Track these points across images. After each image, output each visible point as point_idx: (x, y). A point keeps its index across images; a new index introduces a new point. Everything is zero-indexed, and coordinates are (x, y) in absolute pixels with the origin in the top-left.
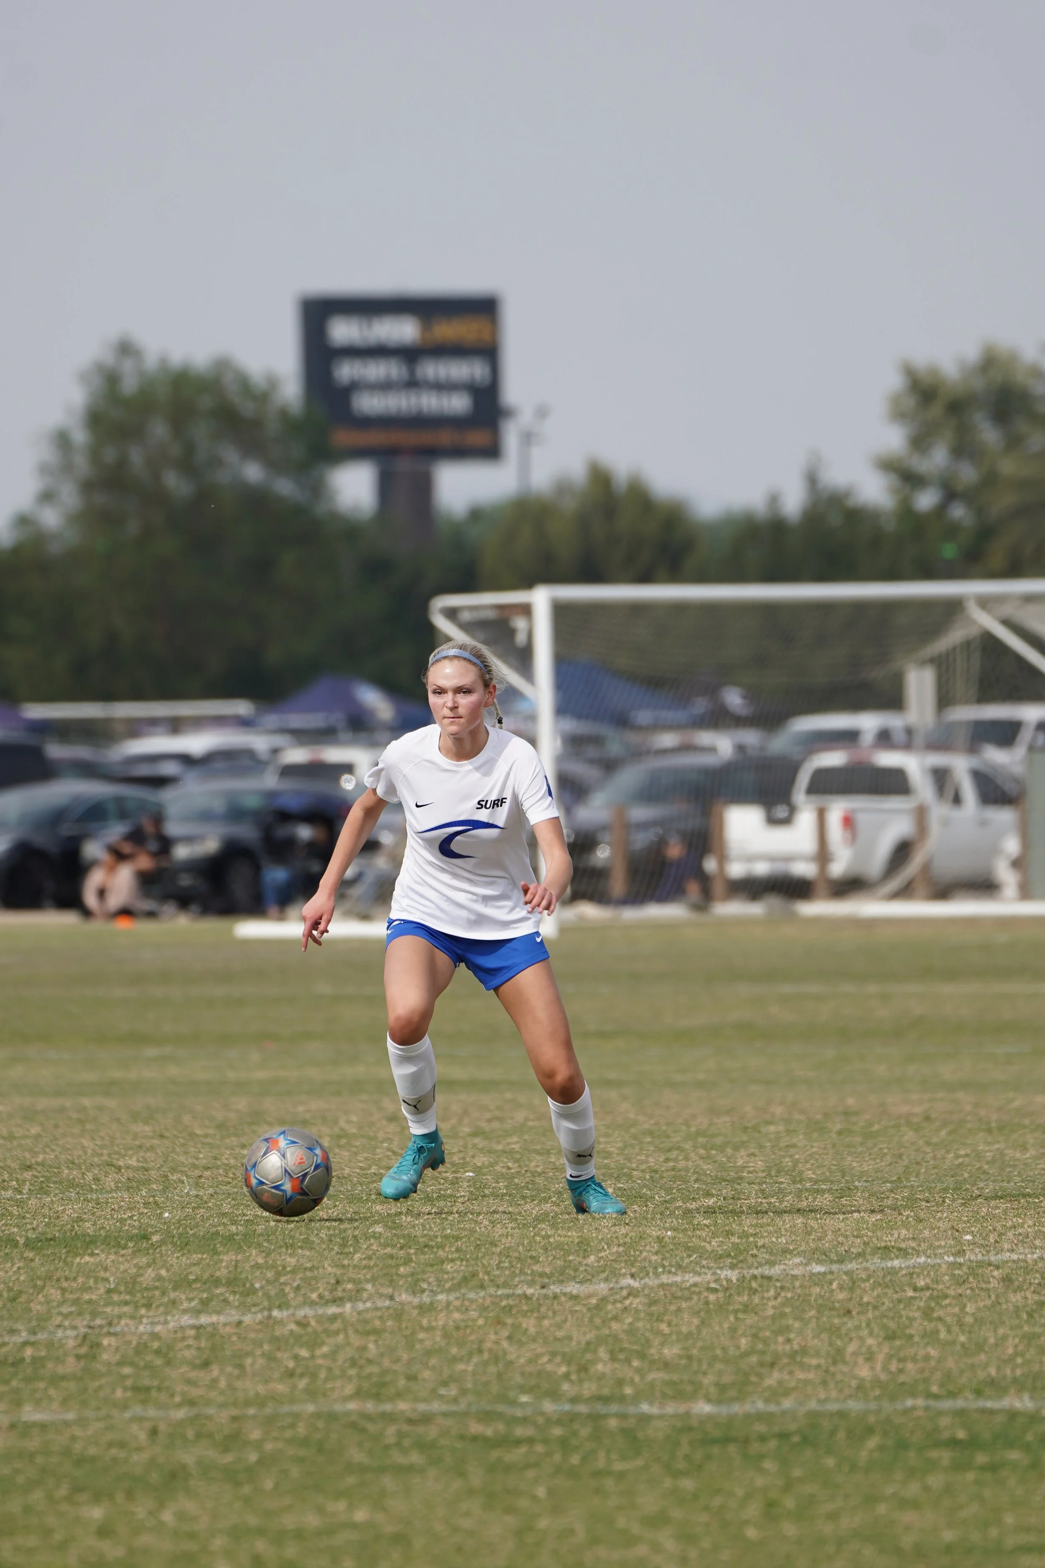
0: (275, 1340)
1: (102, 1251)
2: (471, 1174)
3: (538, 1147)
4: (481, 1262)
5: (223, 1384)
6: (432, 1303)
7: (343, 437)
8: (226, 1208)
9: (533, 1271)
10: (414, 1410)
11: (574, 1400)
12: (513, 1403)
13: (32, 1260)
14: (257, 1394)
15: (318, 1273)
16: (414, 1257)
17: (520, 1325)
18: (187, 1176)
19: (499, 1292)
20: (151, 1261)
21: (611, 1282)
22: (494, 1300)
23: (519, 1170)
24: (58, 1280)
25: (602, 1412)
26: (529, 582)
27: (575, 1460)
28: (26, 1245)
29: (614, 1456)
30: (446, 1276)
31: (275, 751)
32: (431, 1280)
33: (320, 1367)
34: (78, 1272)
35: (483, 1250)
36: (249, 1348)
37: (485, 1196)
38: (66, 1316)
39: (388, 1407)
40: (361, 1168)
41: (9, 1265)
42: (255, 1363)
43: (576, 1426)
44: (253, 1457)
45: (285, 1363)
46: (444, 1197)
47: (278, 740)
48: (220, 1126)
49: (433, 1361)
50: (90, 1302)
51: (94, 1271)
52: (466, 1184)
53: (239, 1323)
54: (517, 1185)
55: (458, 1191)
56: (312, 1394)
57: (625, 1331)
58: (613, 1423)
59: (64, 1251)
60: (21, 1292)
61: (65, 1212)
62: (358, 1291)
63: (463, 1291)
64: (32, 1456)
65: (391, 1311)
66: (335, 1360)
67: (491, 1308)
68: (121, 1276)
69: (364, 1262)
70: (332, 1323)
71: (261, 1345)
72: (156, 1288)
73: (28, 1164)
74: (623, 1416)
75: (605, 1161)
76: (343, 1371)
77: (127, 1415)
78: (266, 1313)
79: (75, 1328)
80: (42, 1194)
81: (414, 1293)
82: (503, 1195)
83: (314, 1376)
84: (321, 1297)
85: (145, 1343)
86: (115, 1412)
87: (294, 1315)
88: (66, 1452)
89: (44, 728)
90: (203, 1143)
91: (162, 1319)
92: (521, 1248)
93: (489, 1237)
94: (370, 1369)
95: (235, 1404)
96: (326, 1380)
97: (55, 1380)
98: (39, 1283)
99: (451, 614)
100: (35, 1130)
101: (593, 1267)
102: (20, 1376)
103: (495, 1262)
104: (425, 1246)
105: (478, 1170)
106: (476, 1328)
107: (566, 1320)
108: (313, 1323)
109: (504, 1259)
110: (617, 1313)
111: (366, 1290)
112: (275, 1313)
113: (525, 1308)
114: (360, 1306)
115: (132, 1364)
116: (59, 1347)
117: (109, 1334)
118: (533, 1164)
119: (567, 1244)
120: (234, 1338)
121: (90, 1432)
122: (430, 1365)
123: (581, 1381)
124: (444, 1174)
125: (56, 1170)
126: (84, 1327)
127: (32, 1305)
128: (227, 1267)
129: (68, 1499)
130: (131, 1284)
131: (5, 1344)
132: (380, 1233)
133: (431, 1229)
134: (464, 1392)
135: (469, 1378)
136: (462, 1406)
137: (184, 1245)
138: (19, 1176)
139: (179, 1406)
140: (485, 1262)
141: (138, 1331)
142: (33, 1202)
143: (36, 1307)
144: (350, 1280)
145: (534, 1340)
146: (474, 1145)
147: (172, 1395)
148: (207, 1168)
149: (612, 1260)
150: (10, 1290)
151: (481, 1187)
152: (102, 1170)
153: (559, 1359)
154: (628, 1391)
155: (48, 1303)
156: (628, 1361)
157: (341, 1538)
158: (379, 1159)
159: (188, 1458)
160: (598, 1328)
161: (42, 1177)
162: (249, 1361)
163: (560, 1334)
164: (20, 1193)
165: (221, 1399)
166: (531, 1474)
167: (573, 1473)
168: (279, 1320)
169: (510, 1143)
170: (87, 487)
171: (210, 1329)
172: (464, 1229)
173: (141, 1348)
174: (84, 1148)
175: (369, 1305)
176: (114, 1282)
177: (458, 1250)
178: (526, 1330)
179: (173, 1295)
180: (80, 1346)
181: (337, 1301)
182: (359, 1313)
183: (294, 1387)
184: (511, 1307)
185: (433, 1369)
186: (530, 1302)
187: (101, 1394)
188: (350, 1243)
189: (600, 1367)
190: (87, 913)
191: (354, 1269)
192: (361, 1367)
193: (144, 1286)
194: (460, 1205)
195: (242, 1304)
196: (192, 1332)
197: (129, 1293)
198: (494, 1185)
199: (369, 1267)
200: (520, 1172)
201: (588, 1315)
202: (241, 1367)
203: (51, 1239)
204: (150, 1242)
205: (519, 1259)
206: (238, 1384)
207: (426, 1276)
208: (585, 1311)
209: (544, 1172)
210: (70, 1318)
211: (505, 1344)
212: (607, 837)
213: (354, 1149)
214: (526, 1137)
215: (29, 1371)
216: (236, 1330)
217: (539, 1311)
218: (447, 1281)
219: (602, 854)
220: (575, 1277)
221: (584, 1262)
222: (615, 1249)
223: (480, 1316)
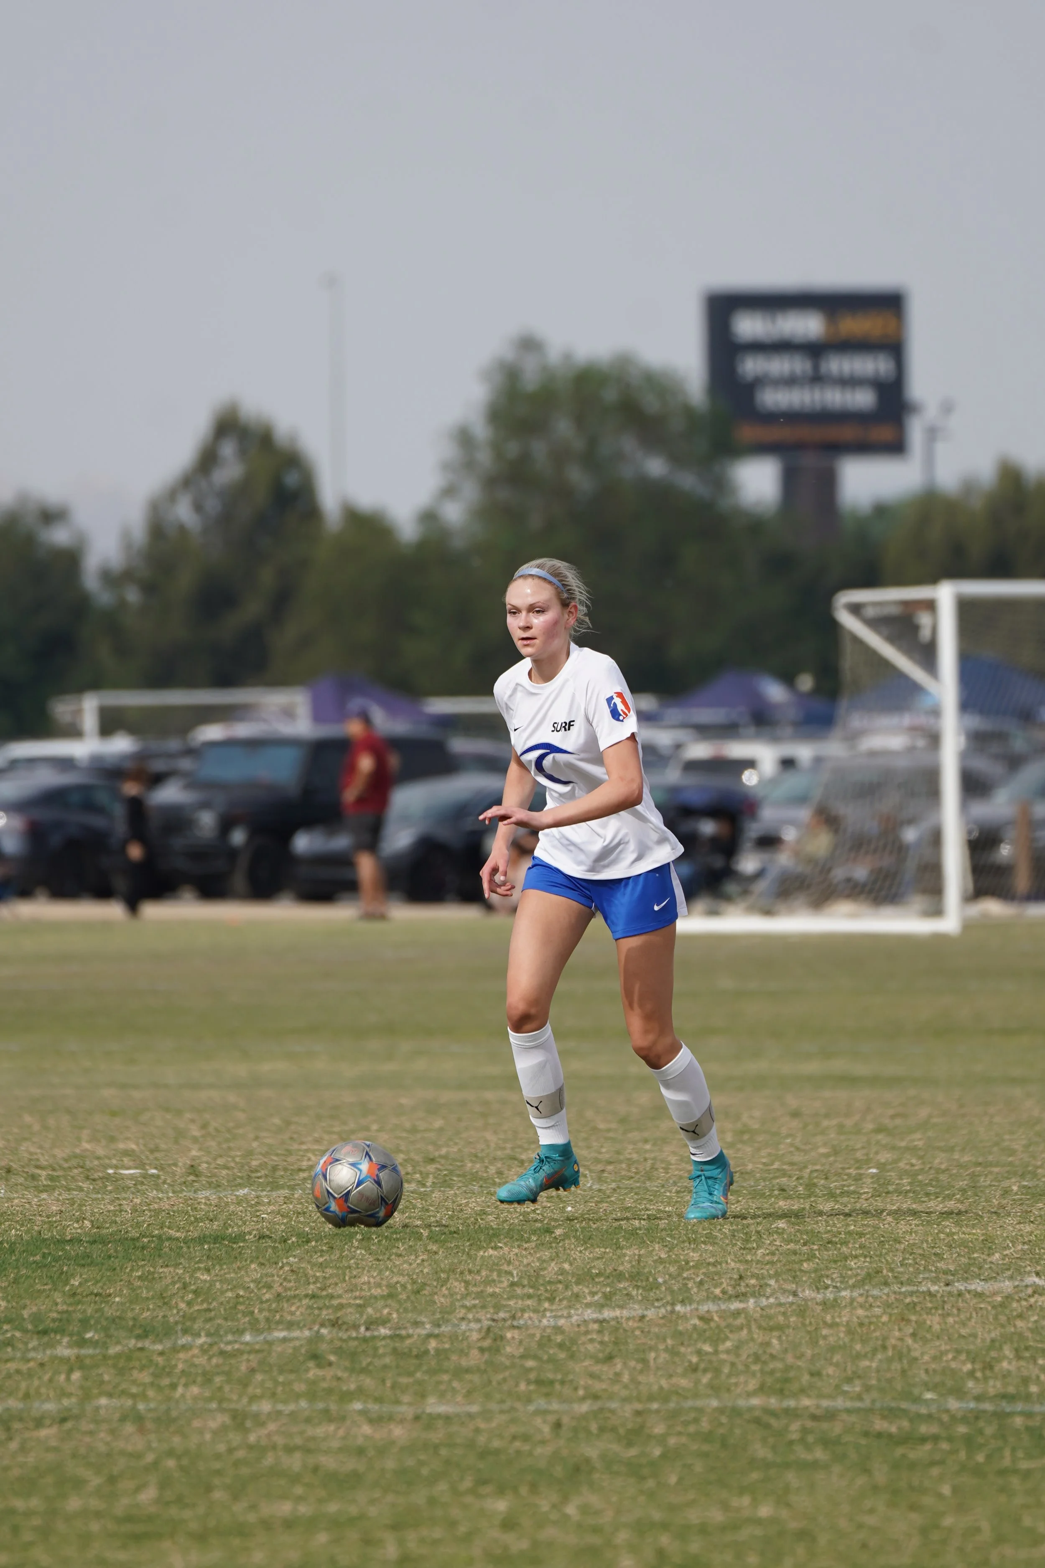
0: (678, 1334)
1: (505, 1244)
2: (874, 1171)
3: (942, 1144)
4: (885, 1258)
5: (626, 1378)
6: (835, 1300)
7: (748, 433)
8: (629, 1203)
9: (937, 1267)
10: (818, 1407)
11: (978, 1398)
12: (917, 1400)
13: (436, 1253)
14: (661, 1388)
15: (721, 1268)
16: (817, 1253)
17: (925, 1322)
18: (591, 1171)
19: (903, 1290)
20: (554, 1254)
21: (1016, 1279)
22: (898, 1297)
23: (922, 1167)
24: (462, 1273)
25: (1008, 1410)
26: (933, 579)
27: (980, 1458)
28: (430, 1238)
29: (1020, 1454)
30: (850, 1272)
31: (678, 746)
32: (834, 1276)
33: (724, 1361)
34: (482, 1265)
35: (887, 1246)
36: (653, 1343)
37: (888, 1193)
38: (469, 1309)
39: (792, 1403)
40: (764, 1164)
41: (413, 1257)
42: (658, 1357)
43: (981, 1424)
44: (657, 1452)
45: (689, 1357)
46: (848, 1194)
47: (680, 735)
48: (623, 1121)
49: (837, 1358)
50: (493, 1295)
51: (497, 1265)
52: (870, 1181)
53: (643, 1317)
54: (921, 1182)
55: (861, 1187)
56: (715, 1389)
57: (1029, 1329)
58: (1018, 1421)
59: (468, 1244)
60: (425, 1284)
61: (468, 1205)
62: (761, 1286)
63: (866, 1288)
64: (436, 1447)
65: (794, 1307)
66: (738, 1355)
67: (895, 1305)
68: (525, 1269)
69: (767, 1258)
70: (735, 1318)
71: (664, 1340)
72: (560, 1282)
73: (432, 1157)
74: (1029, 1415)
75: (1010, 1159)
76: (747, 1366)
77: (531, 1408)
78: (669, 1308)
79: (478, 1321)
80: (446, 1187)
81: (818, 1289)
82: (907, 1192)
83: (717, 1371)
84: (724, 1292)
85: (549, 1337)
86: (518, 1405)
87: (697, 1309)
88: (471, 1445)
89: (449, 723)
90: (607, 1139)
91: (565, 1313)
92: (925, 1245)
93: (892, 1233)
94: (771, 1366)
95: (639, 1399)
96: (729, 1376)
97: (459, 1372)
98: (442, 1275)
99: (856, 609)
100: (438, 1123)
101: (998, 1264)
102: (425, 1368)
103: (898, 1259)
104: (828, 1243)
105: (881, 1166)
106: (880, 1324)
107: (970, 1319)
108: (716, 1318)
109: (907, 1256)
110: (1022, 1311)
111: (770, 1285)
112: (678, 1308)
113: (929, 1305)
114: (764, 1302)
115: (535, 1357)
116: (463, 1340)
117: (513, 1327)
118: (937, 1161)
119: (971, 1242)
120: (637, 1333)
121: (494, 1425)
122: (835, 1360)
123: (986, 1379)
124: (847, 1171)
125: (458, 1164)
126: (488, 1320)
127: (436, 1297)
128: (630, 1262)
129: (473, 1491)
130: (534, 1278)
131: (409, 1336)
132: (783, 1229)
133: (834, 1225)
134: (868, 1389)
135: (873, 1374)
136: (867, 1403)
137: (587, 1240)
138: (422, 1169)
139: (583, 1399)
140: (888, 1258)
141: (542, 1324)
142: (436, 1194)
143: (440, 1300)
144: (753, 1276)
145: (938, 1338)
146: (878, 1142)
147: (576, 1389)
148: (610, 1163)
149: (1017, 1258)
150: (414, 1282)
151: (884, 1183)
152: (504, 1164)
153: (963, 1357)
154: (1034, 1389)
155: (452, 1295)
156: (1034, 1359)
157: (744, 1534)
158: (783, 1155)
159: (592, 1452)
160: (1003, 1326)
161: (446, 1170)
162: (653, 1355)
163: (963, 1332)
164: (424, 1185)
165: (624, 1393)
166: (935, 1471)
167: (978, 1471)
168: (681, 1314)
169: (913, 1141)
170: (491, 482)
171: (613, 1323)
172: (867, 1226)
173: (545, 1342)
174: (486, 1141)
175: (772, 1300)
176: (517, 1275)
177: (862, 1247)
178: (930, 1327)
179: (576, 1289)
180: (484, 1338)
181: (741, 1296)
182: (762, 1309)
183: (697, 1382)
184: (915, 1304)
185: (837, 1365)
186: (934, 1299)
187: (505, 1387)
188: (753, 1238)
189: (1005, 1364)
190: (489, 907)
191: (757, 1264)
192: (765, 1363)
193: (548, 1279)
194: (864, 1202)
195: (645, 1298)
196: (596, 1326)
197: (532, 1287)
198: (897, 1182)
199: (772, 1263)
200: (923, 1169)
201: (993, 1312)
202: (644, 1361)
203: (455, 1232)
204: (553, 1236)
205: (922, 1256)
206: (640, 1378)
207: (830, 1272)
208: (990, 1308)
209: (947, 1170)
210: (474, 1310)
211: (910, 1341)
212: (1010, 834)
213: (756, 1145)
214: (930, 1134)
215: (433, 1363)
216: (640, 1324)
217: (943, 1308)
218: (850, 1277)
219: (1005, 851)
220: (980, 1275)
221: (989, 1260)
222: (1020, 1247)
223: (885, 1313)
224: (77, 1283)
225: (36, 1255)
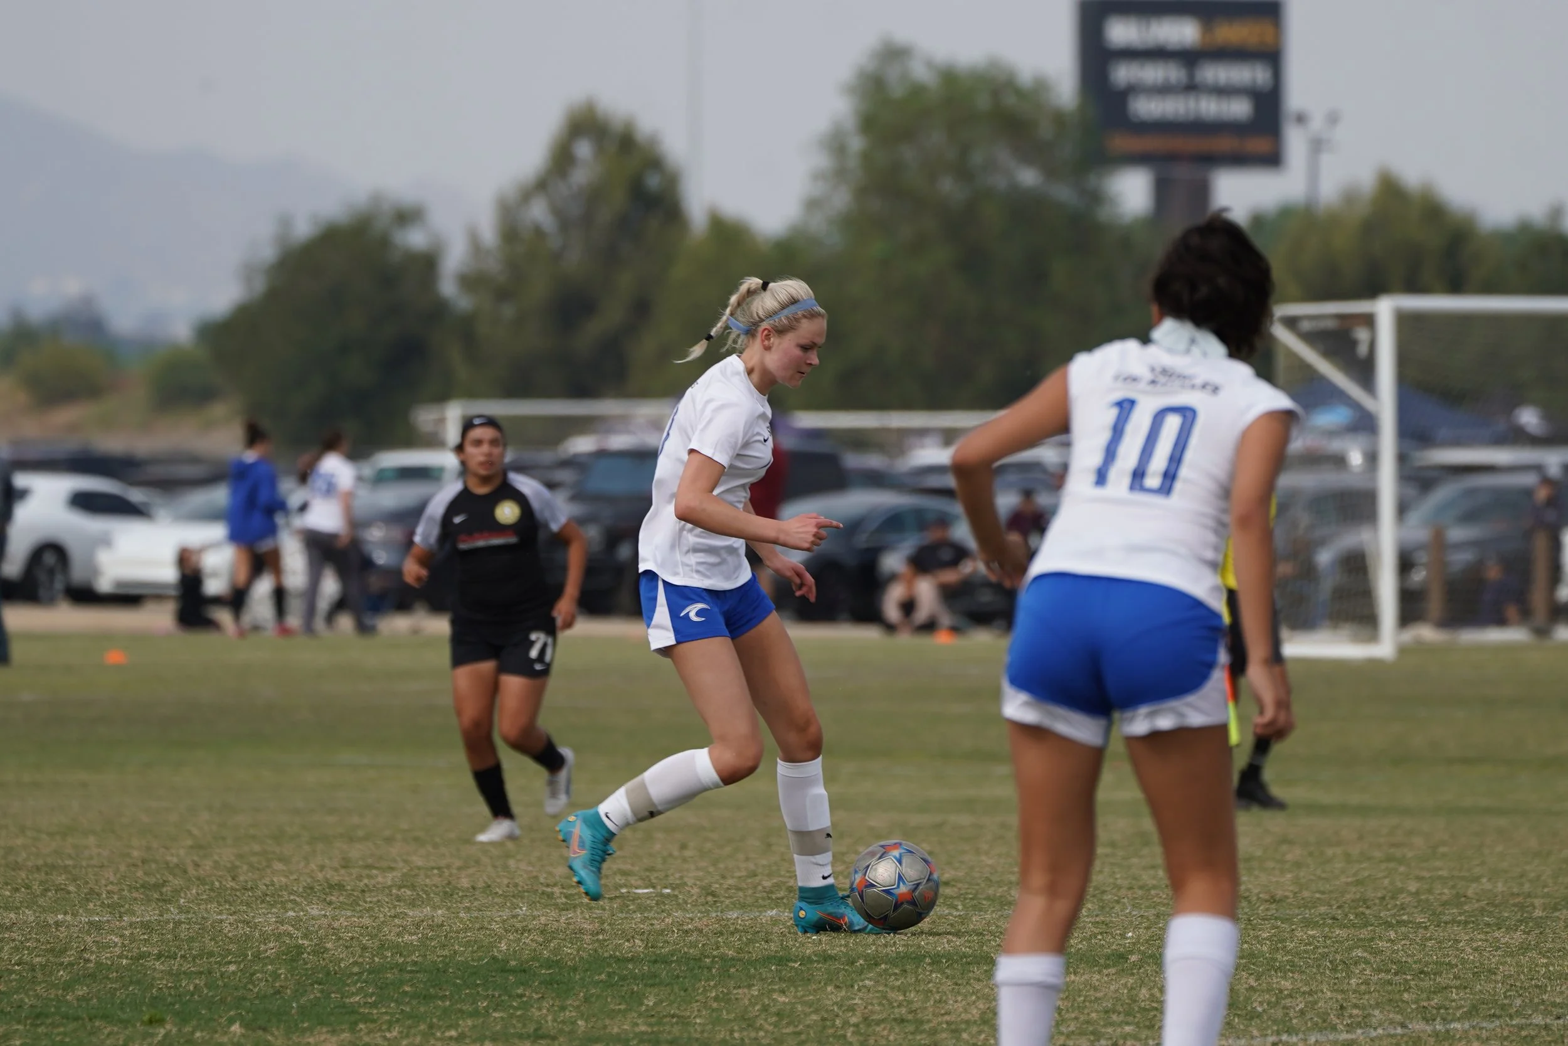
7: (1118, 143)
9: (1542, 1001)
15: (1319, 998)
16: (1412, 984)
19: (1515, 1022)
22: (1511, 1030)
26: (1372, 292)
30: (1453, 1004)
62: (1365, 1017)
63: (1475, 1020)
65: (1405, 1039)
68: (1114, 996)
69: (1362, 988)
81: (1425, 1021)
99: (1291, 323)
111: (1374, 1016)
114: (1372, 1033)
144: (1354, 1006)
175: (1380, 1031)
176: (1109, 1002)
184: (1532, 1038)
186: (1550, 1033)
191: (1354, 994)
199: (1369, 993)
205: (1524, 988)
224: (651, 1004)
225: (600, 974)
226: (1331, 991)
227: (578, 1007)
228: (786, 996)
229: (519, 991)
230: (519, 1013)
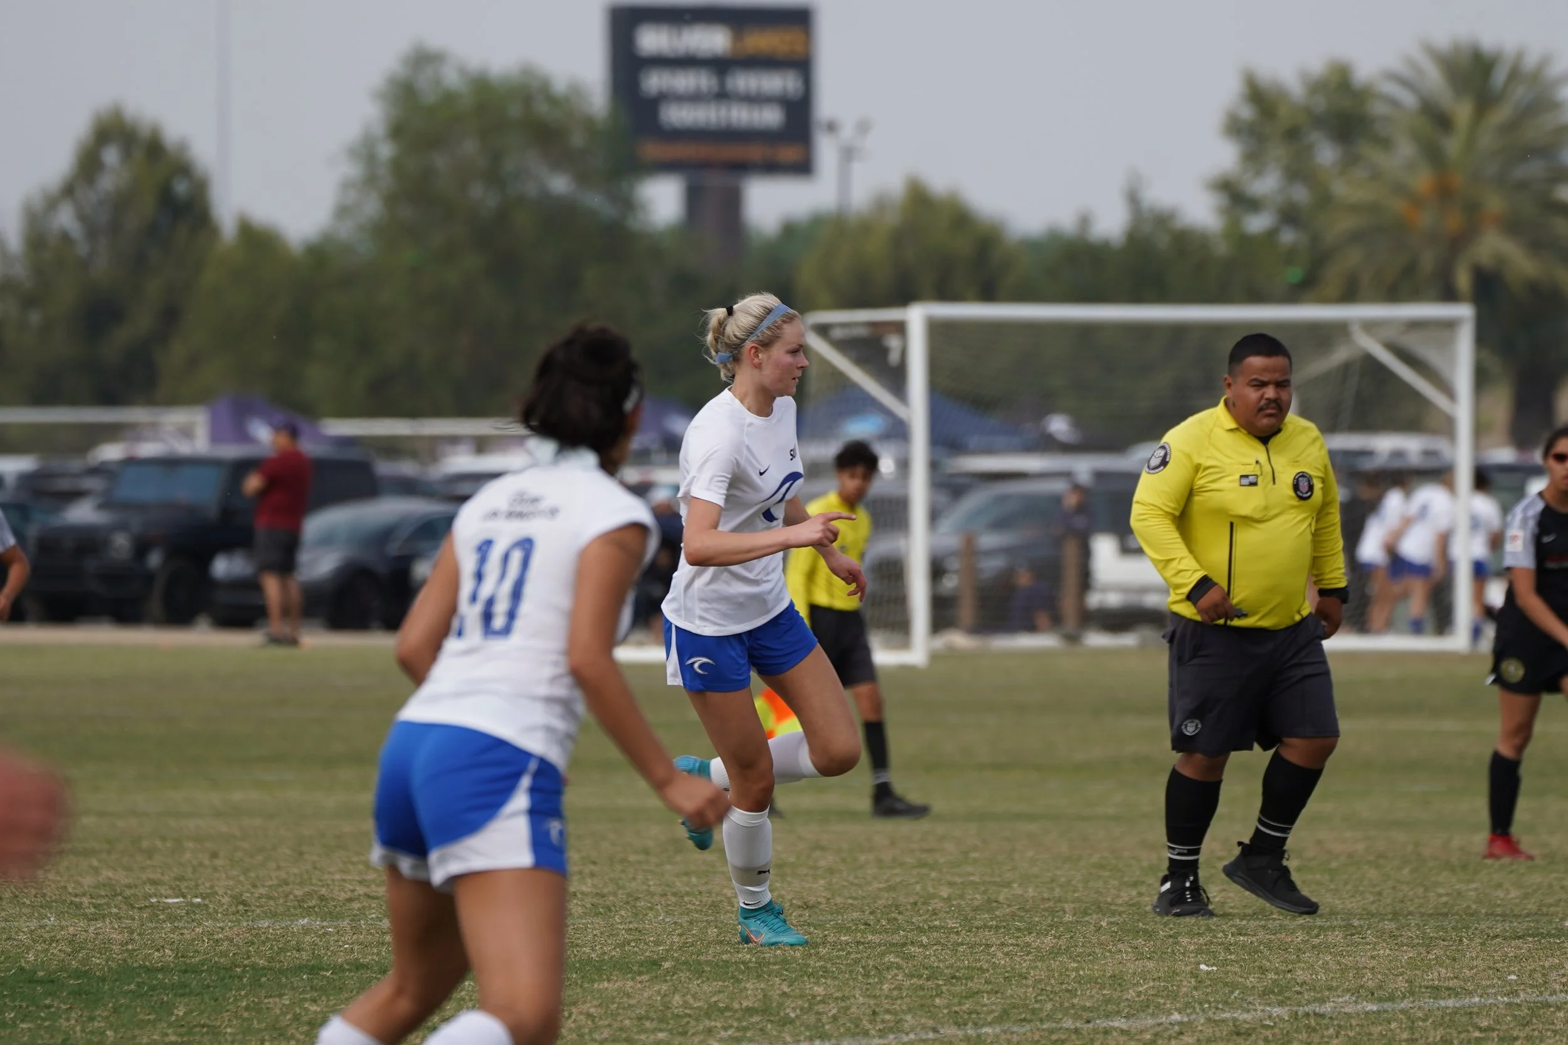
1: (617, 977)
6: (979, 1037)
7: (650, 150)
9: (1072, 1005)
15: (851, 1003)
16: (944, 989)
19: (1045, 1027)
20: (672, 988)
21: (1159, 1017)
22: (1042, 1034)
26: (904, 300)
51: (617, 997)
62: (897, 1022)
68: (647, 1003)
69: (895, 993)
72: (688, 1016)
81: (957, 1026)
99: (823, 330)
101: (1135, 1002)
104: (953, 978)
109: (1038, 992)
111: (907, 1021)
128: (754, 996)
137: (700, 973)
144: (886, 1011)
149: (1152, 995)
176: (642, 1009)
179: (706, 1024)
191: (886, 1000)
193: (675, 1013)
199: (901, 998)
204: (663, 969)
205: (1054, 992)
218: (987, 1013)
220: (1118, 1012)
221: (1124, 997)
222: (1151, 984)
224: (181, 1014)
225: (129, 984)
226: (864, 997)
227: (107, 1017)
228: (318, 1005)
229: (47, 1002)
230: (47, 1024)
